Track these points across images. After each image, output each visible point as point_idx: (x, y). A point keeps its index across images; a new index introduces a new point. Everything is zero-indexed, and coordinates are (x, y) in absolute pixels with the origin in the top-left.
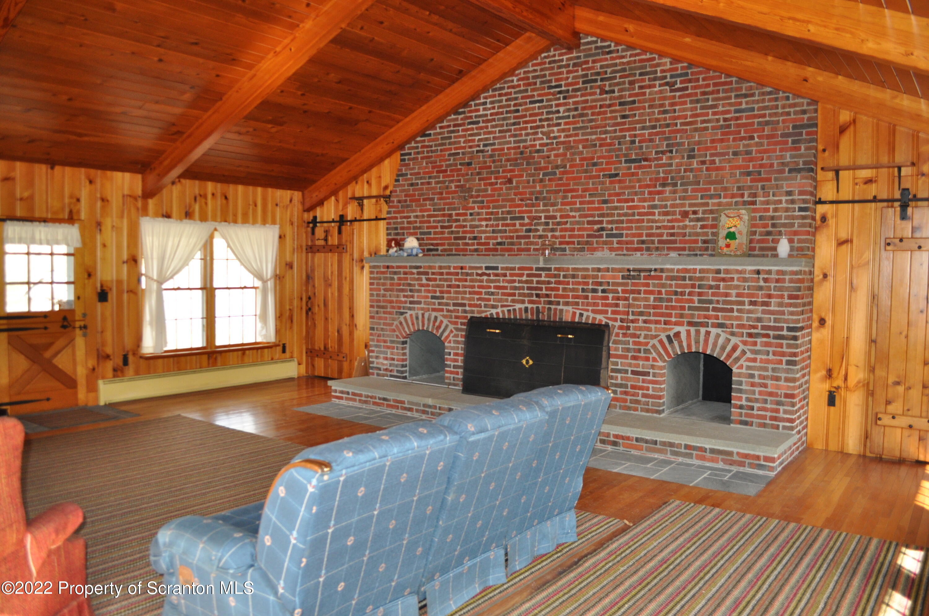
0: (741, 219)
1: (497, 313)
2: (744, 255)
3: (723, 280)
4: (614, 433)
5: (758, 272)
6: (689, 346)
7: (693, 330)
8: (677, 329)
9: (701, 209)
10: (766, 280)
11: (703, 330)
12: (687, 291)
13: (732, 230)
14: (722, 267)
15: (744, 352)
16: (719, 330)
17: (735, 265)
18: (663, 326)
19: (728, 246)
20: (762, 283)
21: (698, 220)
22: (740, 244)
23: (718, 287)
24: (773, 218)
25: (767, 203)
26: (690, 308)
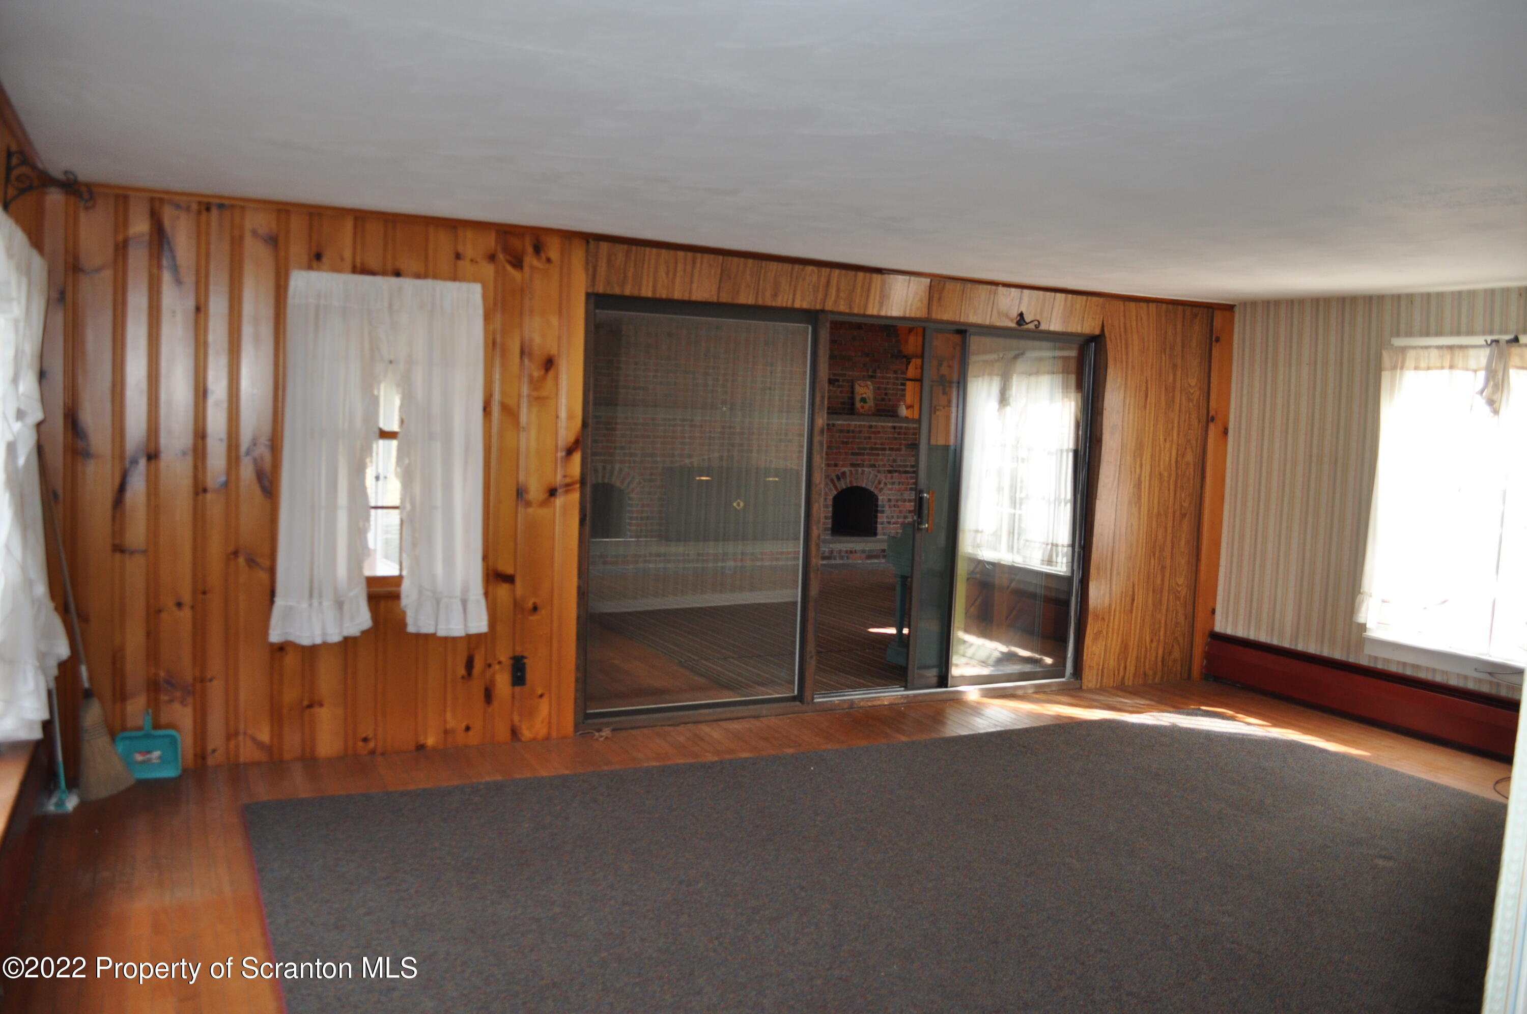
0: (868, 388)
1: (692, 463)
2: (874, 415)
3: (874, 433)
4: (845, 549)
5: (894, 428)
6: (851, 482)
7: (853, 469)
8: (844, 469)
9: (841, 379)
10: (899, 433)
11: (860, 470)
12: (850, 440)
13: (864, 396)
14: (874, 424)
15: (885, 484)
16: (870, 469)
17: (881, 422)
18: (834, 468)
19: (863, 407)
20: (896, 435)
21: (839, 386)
22: (870, 407)
23: (870, 438)
24: (885, 389)
25: (883, 378)
26: (853, 454)
